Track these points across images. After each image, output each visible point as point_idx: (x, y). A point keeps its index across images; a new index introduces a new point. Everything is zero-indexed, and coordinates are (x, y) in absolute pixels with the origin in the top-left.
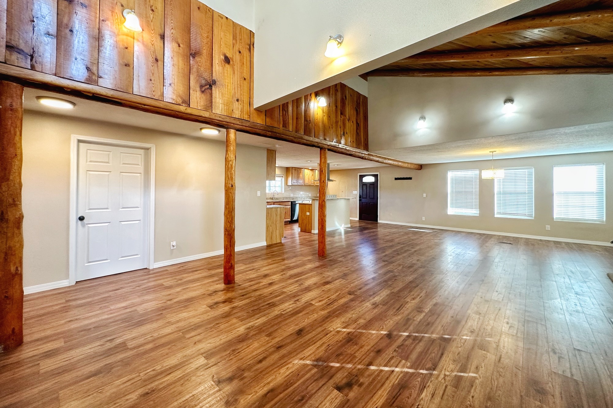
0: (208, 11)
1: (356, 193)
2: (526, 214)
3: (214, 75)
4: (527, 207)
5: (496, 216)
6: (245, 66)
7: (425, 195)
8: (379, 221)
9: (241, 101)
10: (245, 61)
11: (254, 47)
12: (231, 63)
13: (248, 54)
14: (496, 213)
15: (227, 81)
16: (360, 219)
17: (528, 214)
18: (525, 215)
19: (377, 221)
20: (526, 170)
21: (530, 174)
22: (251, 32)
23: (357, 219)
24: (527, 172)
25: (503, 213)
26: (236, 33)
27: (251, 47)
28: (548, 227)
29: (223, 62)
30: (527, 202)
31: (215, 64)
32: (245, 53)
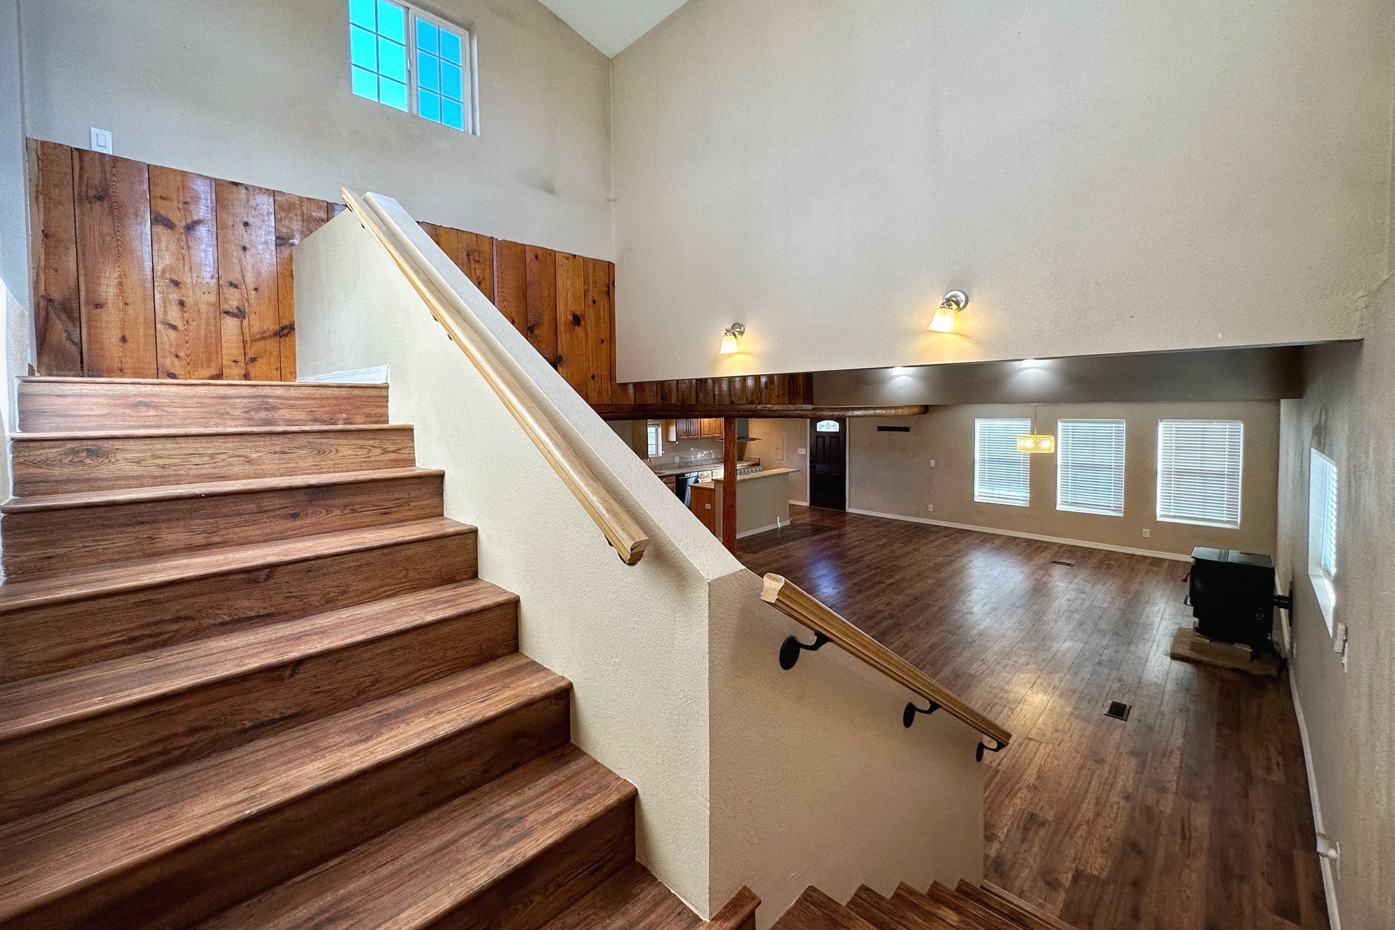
0: (548, 256)
1: (805, 452)
2: (1110, 507)
3: (559, 348)
4: (1112, 493)
5: (1060, 507)
6: (602, 321)
7: (933, 463)
8: (848, 510)
9: (598, 377)
10: (602, 312)
11: (614, 286)
12: (583, 323)
13: (606, 300)
14: (1059, 501)
15: (577, 353)
16: (812, 503)
17: (1114, 507)
18: (1108, 507)
19: (845, 510)
20: (1114, 425)
21: (1119, 432)
22: (610, 264)
23: (807, 504)
24: (1114, 428)
25: (1071, 502)
26: (588, 274)
27: (609, 291)
28: (1146, 532)
29: (571, 325)
30: (1112, 484)
31: (560, 331)
32: (603, 302)
